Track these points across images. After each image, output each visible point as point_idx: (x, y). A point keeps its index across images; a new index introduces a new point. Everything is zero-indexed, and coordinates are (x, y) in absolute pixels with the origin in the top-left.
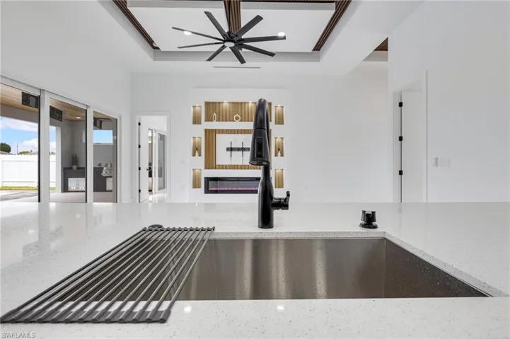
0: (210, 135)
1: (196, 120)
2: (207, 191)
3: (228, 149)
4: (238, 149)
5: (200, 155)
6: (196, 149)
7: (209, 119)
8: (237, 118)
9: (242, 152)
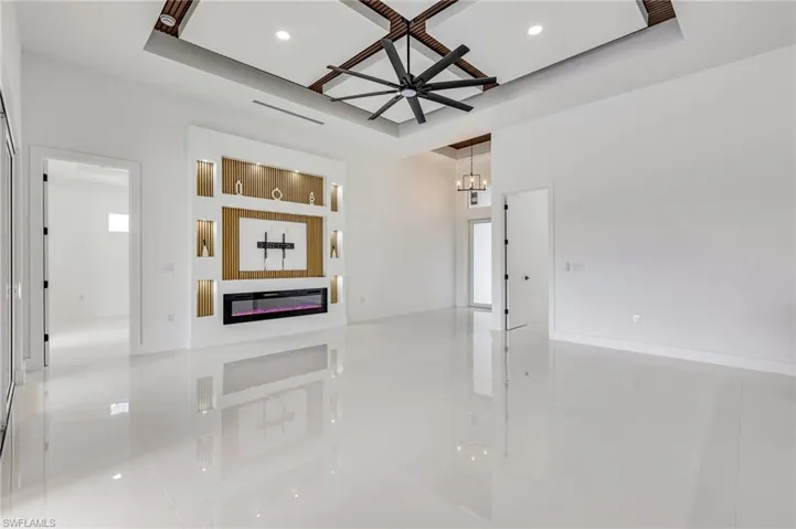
0: (231, 217)
1: (204, 188)
2: (229, 319)
3: (260, 245)
4: (275, 246)
5: (211, 254)
6: (204, 242)
7: (228, 188)
8: (277, 195)
9: (281, 250)
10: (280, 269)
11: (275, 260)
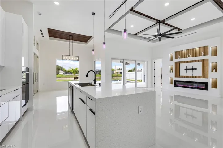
0: (177, 64)
2: (175, 86)
3: (185, 69)
4: (190, 69)
5: (173, 72)
6: (171, 70)
7: (176, 58)
8: (189, 56)
9: (192, 70)
10: (192, 75)
11: (190, 73)
